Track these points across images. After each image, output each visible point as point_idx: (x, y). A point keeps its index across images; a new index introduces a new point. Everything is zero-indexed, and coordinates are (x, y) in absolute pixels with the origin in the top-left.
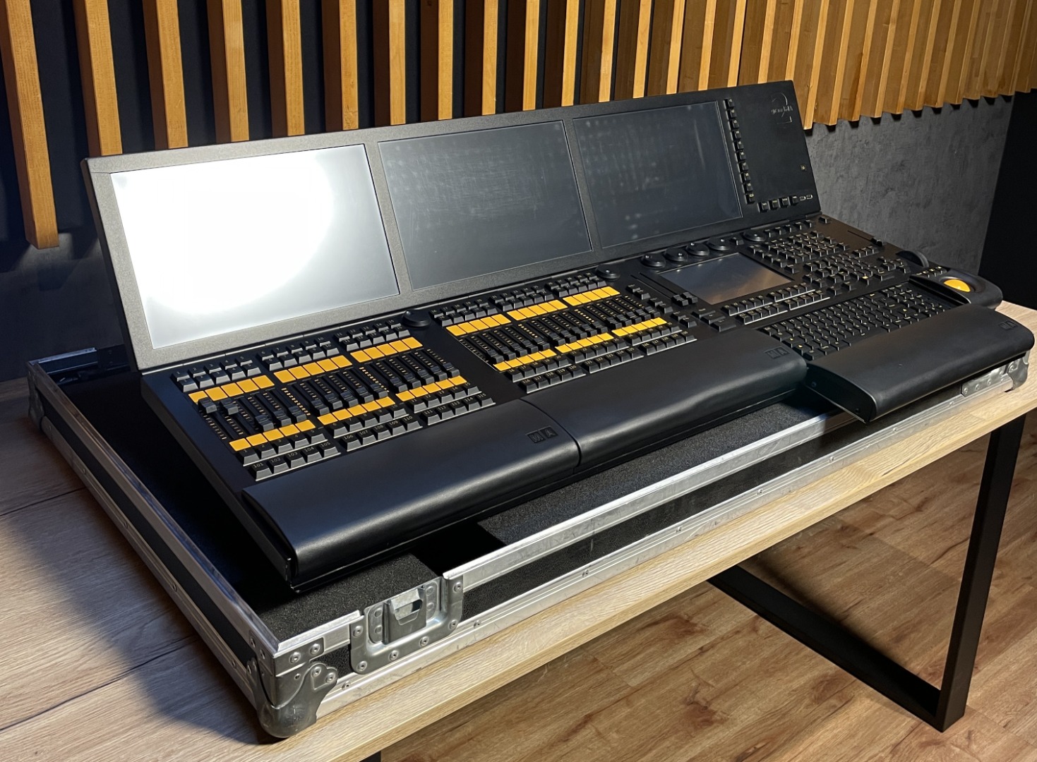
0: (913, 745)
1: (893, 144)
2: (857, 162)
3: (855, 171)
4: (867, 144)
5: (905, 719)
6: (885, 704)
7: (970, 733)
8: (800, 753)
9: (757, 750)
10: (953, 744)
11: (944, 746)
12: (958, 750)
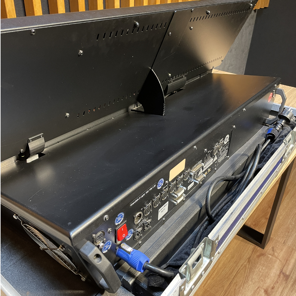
0: (255, 257)
5: (250, 246)
7: (273, 248)
11: (266, 255)
12: (270, 256)
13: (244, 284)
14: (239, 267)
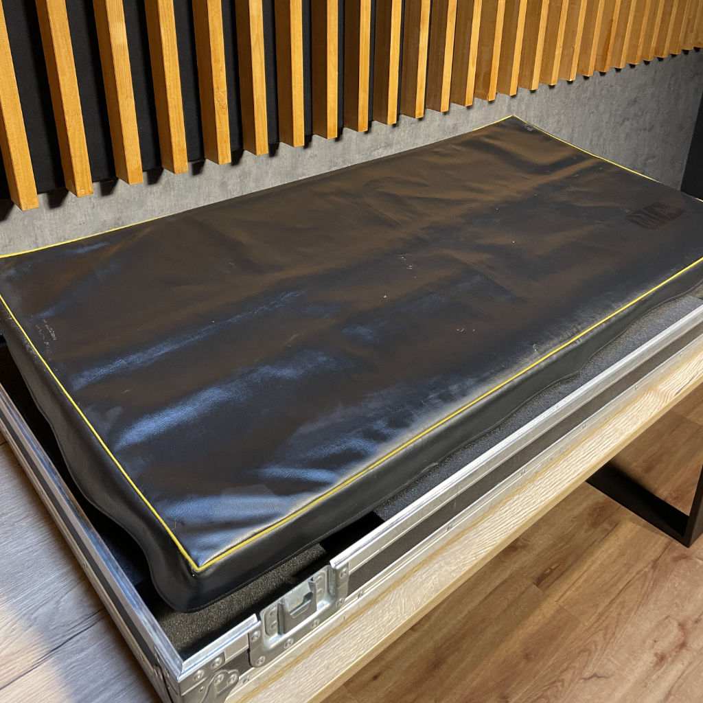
0: (669, 559)
1: (629, 86)
2: (603, 101)
3: (602, 108)
4: (611, 87)
5: (660, 538)
6: (644, 526)
8: (585, 572)
9: (552, 571)
10: (697, 558)
11: (691, 559)
13: (638, 607)
14: (633, 575)
